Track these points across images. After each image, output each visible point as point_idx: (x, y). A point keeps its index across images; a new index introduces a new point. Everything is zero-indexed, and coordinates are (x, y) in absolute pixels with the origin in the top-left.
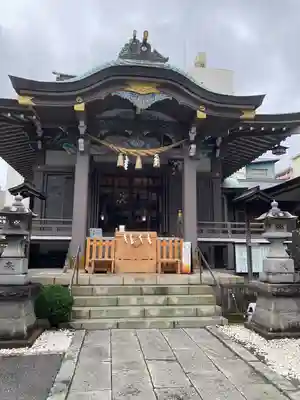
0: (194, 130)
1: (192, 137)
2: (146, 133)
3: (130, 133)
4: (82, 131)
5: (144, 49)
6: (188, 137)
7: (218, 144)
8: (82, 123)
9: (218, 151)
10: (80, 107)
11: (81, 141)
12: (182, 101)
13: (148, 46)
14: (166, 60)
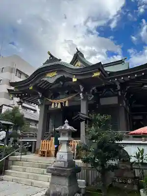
2: (67, 92)
4: (40, 96)
7: (119, 89)
8: (39, 93)
12: (66, 76)
13: (53, 57)
14: (60, 60)
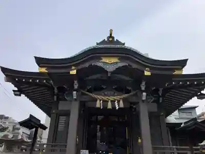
0: (144, 83)
1: (143, 88)
3: (104, 87)
4: (76, 87)
5: (111, 39)
6: (141, 88)
7: (160, 94)
8: (76, 82)
9: (161, 99)
10: (74, 72)
11: (75, 93)
12: (134, 66)
13: (113, 38)
14: (124, 44)
